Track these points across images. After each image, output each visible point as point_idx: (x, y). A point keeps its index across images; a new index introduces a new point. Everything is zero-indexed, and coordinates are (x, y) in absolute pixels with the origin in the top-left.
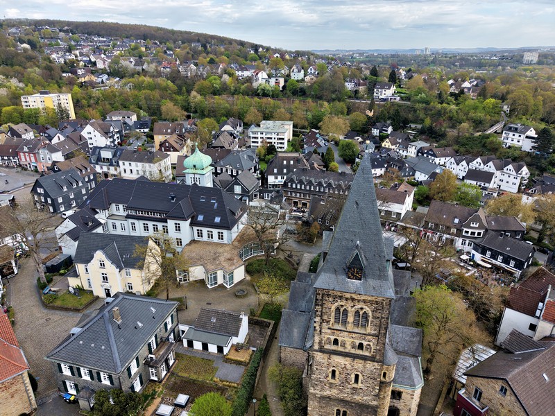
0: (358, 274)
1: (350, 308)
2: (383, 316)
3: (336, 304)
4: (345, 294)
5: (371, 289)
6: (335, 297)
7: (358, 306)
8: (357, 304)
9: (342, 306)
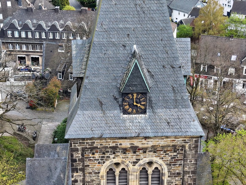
0: (140, 102)
1: (131, 165)
2: (186, 169)
3: (108, 163)
4: (121, 141)
5: (165, 125)
6: (104, 151)
7: (144, 160)
8: (142, 156)
9: (117, 164)
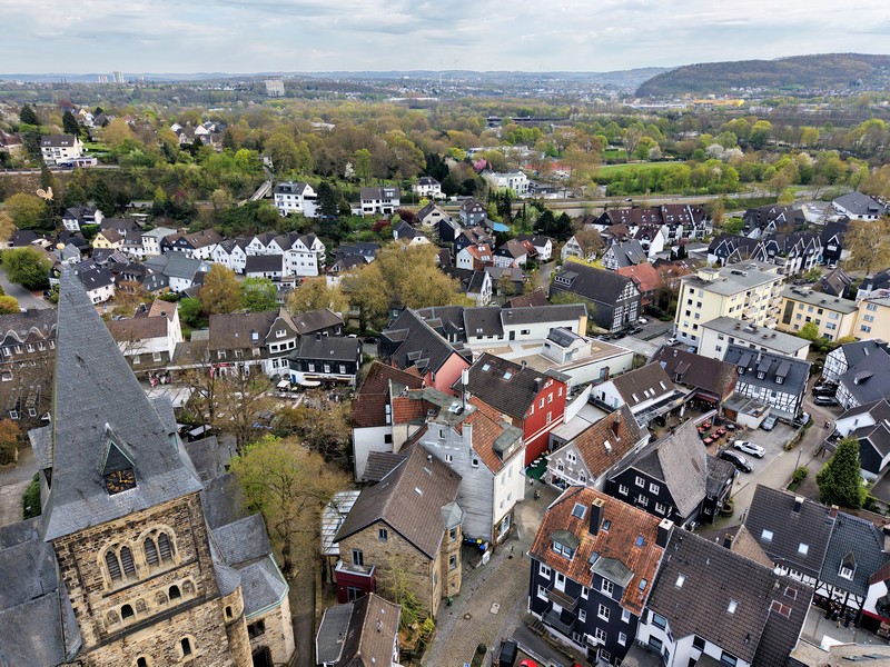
0: (126, 478)
1: (132, 543)
2: (194, 524)
3: (104, 548)
4: (114, 523)
6: (96, 537)
9: (116, 545)
